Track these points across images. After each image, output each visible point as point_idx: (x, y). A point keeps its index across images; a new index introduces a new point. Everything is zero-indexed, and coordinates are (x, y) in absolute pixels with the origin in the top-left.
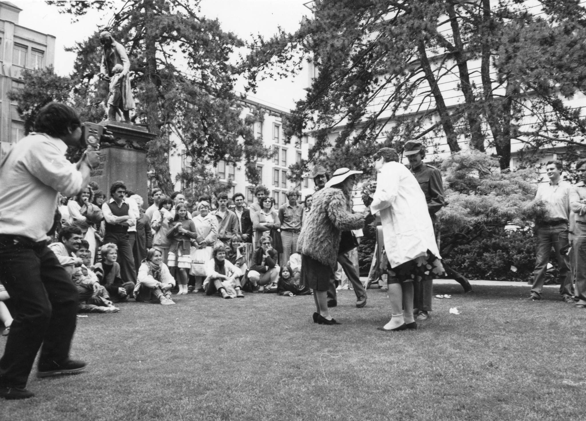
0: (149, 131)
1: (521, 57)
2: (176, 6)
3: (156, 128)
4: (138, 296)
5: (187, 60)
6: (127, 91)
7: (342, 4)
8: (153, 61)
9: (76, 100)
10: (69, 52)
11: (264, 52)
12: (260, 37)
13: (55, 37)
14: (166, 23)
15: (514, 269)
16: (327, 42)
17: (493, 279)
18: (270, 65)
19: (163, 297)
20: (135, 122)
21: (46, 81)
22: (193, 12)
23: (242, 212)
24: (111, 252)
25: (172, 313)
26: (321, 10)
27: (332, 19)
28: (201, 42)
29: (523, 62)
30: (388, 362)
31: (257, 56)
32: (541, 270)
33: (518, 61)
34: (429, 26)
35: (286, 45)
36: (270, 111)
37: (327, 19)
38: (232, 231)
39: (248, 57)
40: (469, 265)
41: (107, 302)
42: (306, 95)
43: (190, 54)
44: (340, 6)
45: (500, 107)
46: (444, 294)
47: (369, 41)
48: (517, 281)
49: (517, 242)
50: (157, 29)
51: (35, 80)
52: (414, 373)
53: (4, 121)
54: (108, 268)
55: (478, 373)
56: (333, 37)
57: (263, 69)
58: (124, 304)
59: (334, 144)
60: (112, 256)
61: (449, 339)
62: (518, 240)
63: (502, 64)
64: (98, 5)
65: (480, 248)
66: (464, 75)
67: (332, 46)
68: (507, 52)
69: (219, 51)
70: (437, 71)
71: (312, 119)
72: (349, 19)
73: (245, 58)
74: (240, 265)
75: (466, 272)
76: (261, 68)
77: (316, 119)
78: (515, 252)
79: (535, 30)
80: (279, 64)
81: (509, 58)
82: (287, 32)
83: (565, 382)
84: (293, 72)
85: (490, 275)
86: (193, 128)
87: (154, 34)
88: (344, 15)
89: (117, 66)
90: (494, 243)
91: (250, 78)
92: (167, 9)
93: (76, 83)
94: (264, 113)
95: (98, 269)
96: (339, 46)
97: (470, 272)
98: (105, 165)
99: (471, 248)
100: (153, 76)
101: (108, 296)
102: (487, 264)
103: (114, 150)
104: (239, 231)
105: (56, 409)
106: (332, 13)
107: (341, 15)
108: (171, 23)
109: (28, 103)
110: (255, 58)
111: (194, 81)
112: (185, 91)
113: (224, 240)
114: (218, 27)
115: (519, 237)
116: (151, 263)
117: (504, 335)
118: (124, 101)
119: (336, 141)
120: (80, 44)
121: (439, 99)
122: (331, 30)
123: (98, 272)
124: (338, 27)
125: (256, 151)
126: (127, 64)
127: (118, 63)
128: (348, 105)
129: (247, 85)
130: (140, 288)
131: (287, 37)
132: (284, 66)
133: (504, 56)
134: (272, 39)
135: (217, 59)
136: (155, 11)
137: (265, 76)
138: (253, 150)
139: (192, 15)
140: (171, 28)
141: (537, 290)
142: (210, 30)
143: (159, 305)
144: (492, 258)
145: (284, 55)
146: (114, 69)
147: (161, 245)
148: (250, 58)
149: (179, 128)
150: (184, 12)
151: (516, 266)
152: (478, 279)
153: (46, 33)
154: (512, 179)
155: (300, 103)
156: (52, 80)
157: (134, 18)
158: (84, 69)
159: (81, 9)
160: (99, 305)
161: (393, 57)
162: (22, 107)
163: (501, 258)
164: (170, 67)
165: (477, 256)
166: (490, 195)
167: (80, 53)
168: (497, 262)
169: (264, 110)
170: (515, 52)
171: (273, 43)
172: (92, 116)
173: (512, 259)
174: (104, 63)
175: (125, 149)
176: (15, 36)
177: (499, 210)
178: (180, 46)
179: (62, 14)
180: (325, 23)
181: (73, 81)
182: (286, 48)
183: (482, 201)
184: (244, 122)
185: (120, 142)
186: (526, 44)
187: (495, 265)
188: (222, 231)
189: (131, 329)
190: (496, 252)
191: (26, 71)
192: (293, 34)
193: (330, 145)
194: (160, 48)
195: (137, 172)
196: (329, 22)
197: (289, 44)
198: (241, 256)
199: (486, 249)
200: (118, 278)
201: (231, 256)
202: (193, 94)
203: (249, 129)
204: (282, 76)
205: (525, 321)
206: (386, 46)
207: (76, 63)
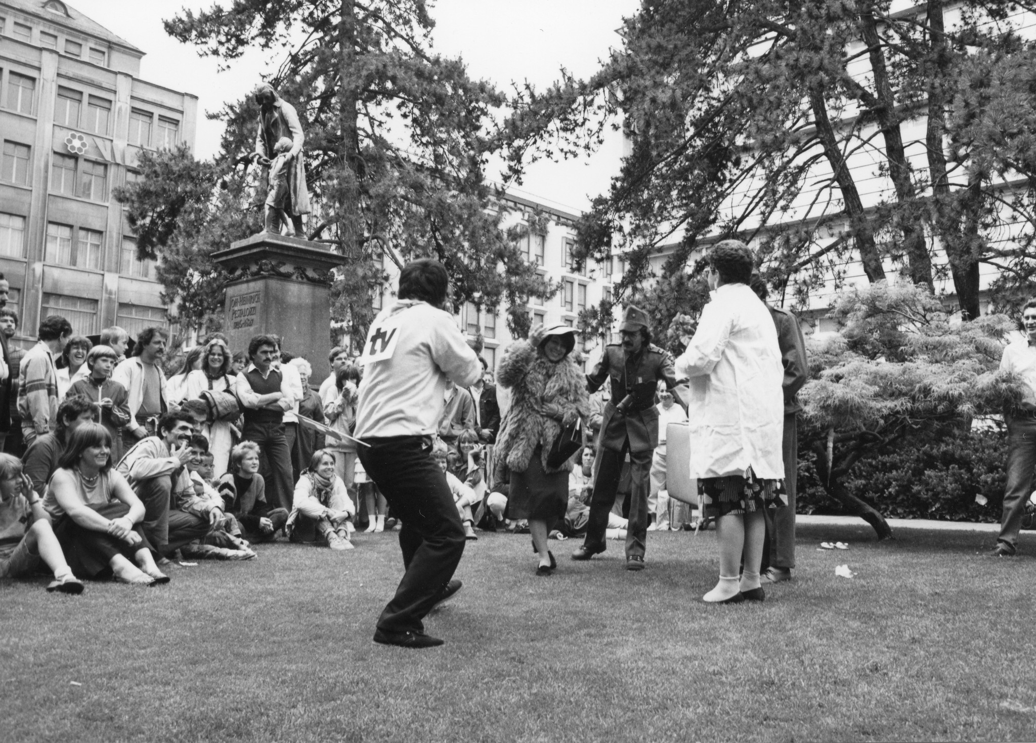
0: (344, 252)
1: (992, 113)
2: (391, 38)
3: (355, 247)
4: (292, 532)
5: (410, 131)
6: (298, 182)
7: (674, 26)
8: (353, 133)
9: (224, 200)
10: (214, 121)
11: (536, 113)
12: (528, 87)
13: (196, 98)
14: (373, 67)
15: (982, 501)
16: (644, 94)
17: (942, 518)
18: (546, 136)
19: (333, 535)
20: (320, 238)
21: (175, 169)
22: (421, 47)
23: (482, 389)
24: (248, 456)
25: (343, 563)
26: (638, 38)
27: (654, 53)
28: (432, 100)
29: (995, 122)
30: (686, 657)
31: (522, 120)
32: (1018, 501)
33: (987, 121)
34: (826, 61)
35: (574, 101)
36: (559, 217)
37: (647, 53)
38: (463, 424)
39: (506, 121)
40: (898, 493)
41: (238, 541)
42: (610, 187)
43: (415, 120)
44: (670, 30)
45: (955, 204)
46: (835, 542)
47: (724, 92)
48: (986, 521)
49: (987, 451)
50: (359, 77)
51: (158, 168)
52: (724, 679)
53: (111, 237)
54: (243, 483)
55: (844, 683)
56: (656, 85)
57: (535, 142)
58: (268, 546)
59: (659, 272)
60: (250, 462)
61: (814, 621)
62: (989, 447)
63: (959, 127)
64: (262, 40)
65: (918, 460)
66: (895, 150)
67: (653, 100)
68: (967, 105)
69: (463, 114)
70: (844, 142)
71: (621, 229)
72: (683, 53)
73: (501, 125)
74: (474, 484)
75: (892, 503)
76: (531, 141)
77: (627, 228)
78: (983, 468)
79: (1020, 65)
80: (562, 134)
81: (971, 116)
82: (576, 78)
83: (1005, 704)
84: (587, 147)
85: (937, 510)
86: (418, 246)
87: (353, 86)
88: (676, 47)
89: (283, 141)
90: (945, 453)
91: (511, 158)
92: (377, 44)
93: (224, 172)
94: (547, 220)
95: (226, 485)
96: (665, 100)
97: (899, 505)
98: (258, 309)
99: (902, 461)
100: (352, 159)
101: (239, 532)
102: (932, 490)
103: (274, 284)
104: (476, 423)
105: (79, 715)
106: (654, 43)
107: (671, 46)
108: (381, 66)
109: (147, 207)
110: (519, 123)
111: (422, 165)
112: (405, 183)
113: (448, 439)
114: (462, 73)
115: (991, 442)
116: (316, 475)
117: (922, 616)
118: (293, 200)
119: (664, 268)
120: (231, 107)
121: (850, 192)
122: (653, 72)
123: (226, 491)
124: (665, 67)
125: (526, 285)
126: (299, 137)
127: (284, 135)
128: (687, 205)
129: (506, 171)
130: (297, 518)
131: (576, 86)
132: (572, 137)
133: (963, 112)
134: (549, 90)
135: (460, 127)
136: (358, 49)
137: (537, 154)
138: (521, 283)
139: (419, 53)
140: (382, 75)
141: (1009, 538)
142: (449, 77)
143: (325, 550)
144: (941, 480)
145: (571, 117)
146: (277, 145)
147: (339, 446)
148: (511, 124)
149: (396, 246)
150: (405, 47)
151: (986, 495)
152: (914, 518)
153: (183, 91)
154: (964, 334)
155: (599, 201)
156: (186, 168)
157: (322, 61)
158: (238, 149)
159: (235, 48)
160: (221, 546)
161: (761, 118)
162: (136, 213)
163: (958, 480)
164: (380, 142)
165: (913, 475)
166: (919, 362)
167: (231, 122)
168: (950, 487)
169: (547, 216)
170: (981, 104)
171: (551, 97)
172: (248, 227)
173: (978, 482)
174: (262, 136)
175: (292, 281)
176: (132, 97)
177: (934, 388)
178: (399, 107)
179: (205, 57)
180: (642, 61)
181: (218, 169)
182: (574, 106)
183: (904, 372)
184: (505, 236)
185: (283, 269)
186: (1002, 91)
187: (945, 491)
188: (446, 423)
189: (259, 587)
190: (948, 469)
191: (144, 154)
192: (587, 81)
193: (654, 276)
194: (364, 111)
195: (313, 322)
196: (650, 60)
197: (580, 99)
198: (476, 467)
199: (930, 462)
200: (262, 502)
201: (458, 468)
202: (418, 187)
203: (515, 247)
204: (568, 155)
205: (971, 594)
206: (750, 100)
207: (225, 139)
